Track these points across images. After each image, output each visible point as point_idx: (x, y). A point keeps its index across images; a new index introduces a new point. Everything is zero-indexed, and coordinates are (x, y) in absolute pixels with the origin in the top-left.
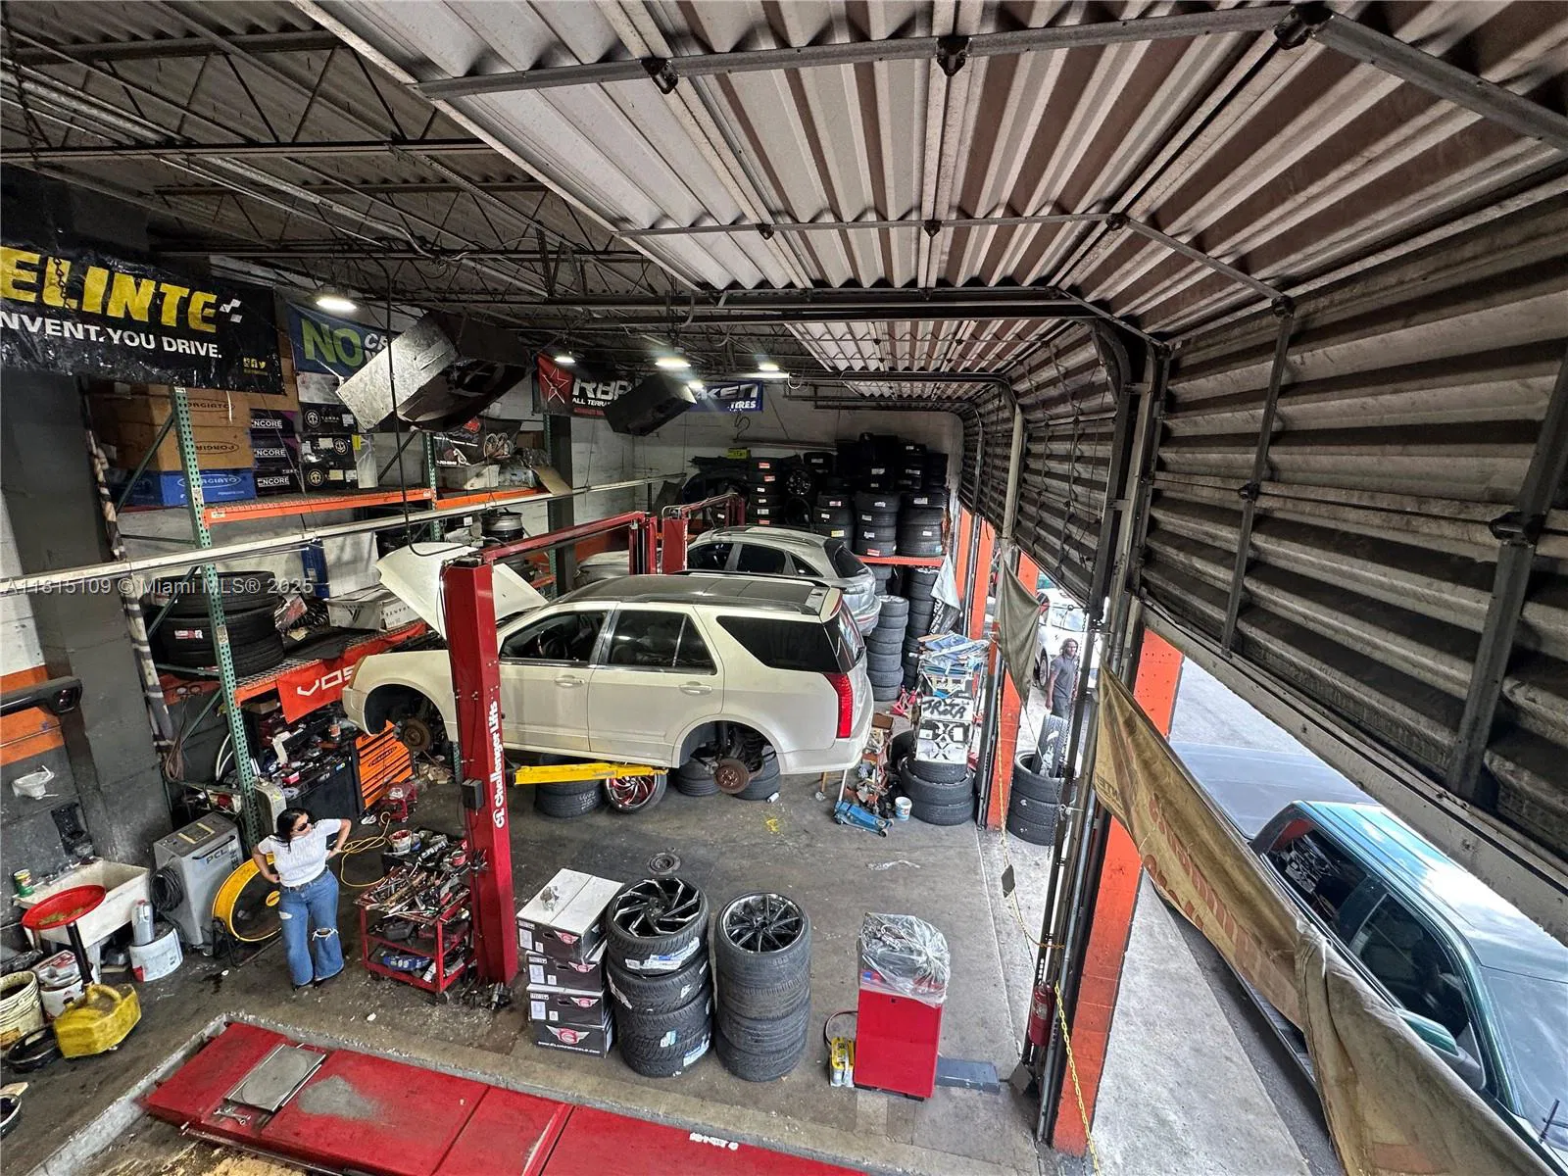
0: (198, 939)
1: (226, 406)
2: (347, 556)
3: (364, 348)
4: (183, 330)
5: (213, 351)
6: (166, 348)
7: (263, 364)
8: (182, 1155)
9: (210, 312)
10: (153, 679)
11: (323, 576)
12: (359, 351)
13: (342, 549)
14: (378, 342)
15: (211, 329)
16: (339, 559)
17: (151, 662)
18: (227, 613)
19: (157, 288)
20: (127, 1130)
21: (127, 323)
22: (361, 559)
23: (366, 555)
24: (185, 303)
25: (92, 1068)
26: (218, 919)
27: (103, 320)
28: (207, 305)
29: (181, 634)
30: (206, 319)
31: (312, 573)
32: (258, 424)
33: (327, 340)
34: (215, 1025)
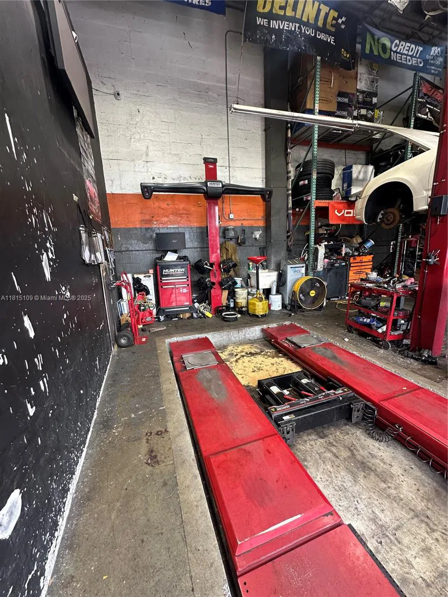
0: (287, 302)
1: (331, 82)
2: (361, 177)
3: (391, 50)
4: (324, 30)
5: (331, 40)
6: (318, 36)
7: (348, 55)
8: (271, 351)
9: (334, 22)
10: (290, 205)
11: (350, 186)
12: (388, 51)
13: (360, 173)
14: (398, 46)
15: (333, 30)
16: (357, 177)
17: (291, 197)
18: (317, 173)
19: (319, 6)
20: (258, 339)
21: (307, 24)
22: (367, 180)
23: (368, 179)
24: (327, 15)
25: (255, 318)
26: (294, 291)
27: (300, 21)
28: (334, 18)
29: (301, 183)
30: (332, 25)
31: (345, 185)
32: (340, 99)
33: (376, 43)
34: (287, 323)
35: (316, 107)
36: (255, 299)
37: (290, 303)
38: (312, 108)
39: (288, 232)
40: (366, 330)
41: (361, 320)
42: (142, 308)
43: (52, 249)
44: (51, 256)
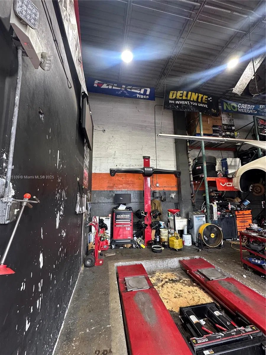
0: (195, 240)
1: (208, 122)
2: (233, 164)
3: (238, 108)
4: (202, 102)
5: (206, 106)
6: (199, 105)
7: (215, 111)
8: (187, 279)
9: (206, 99)
10: (192, 179)
11: (227, 168)
12: (236, 108)
13: (232, 162)
14: (241, 106)
15: (206, 102)
16: (231, 164)
17: (192, 175)
18: (206, 163)
19: (198, 94)
20: (177, 268)
21: (193, 101)
22: (237, 166)
23: (238, 165)
24: (202, 98)
25: (174, 251)
26: (200, 233)
27: (190, 101)
28: (206, 98)
29: (197, 168)
30: (205, 101)
31: (224, 168)
32: (214, 128)
33: (229, 106)
34: (197, 257)
35: (202, 133)
36: (173, 237)
37: (197, 241)
38: (200, 133)
39: (192, 194)
40: (258, 269)
41: (253, 260)
42: (102, 239)
43: (63, 209)
44: (61, 213)
